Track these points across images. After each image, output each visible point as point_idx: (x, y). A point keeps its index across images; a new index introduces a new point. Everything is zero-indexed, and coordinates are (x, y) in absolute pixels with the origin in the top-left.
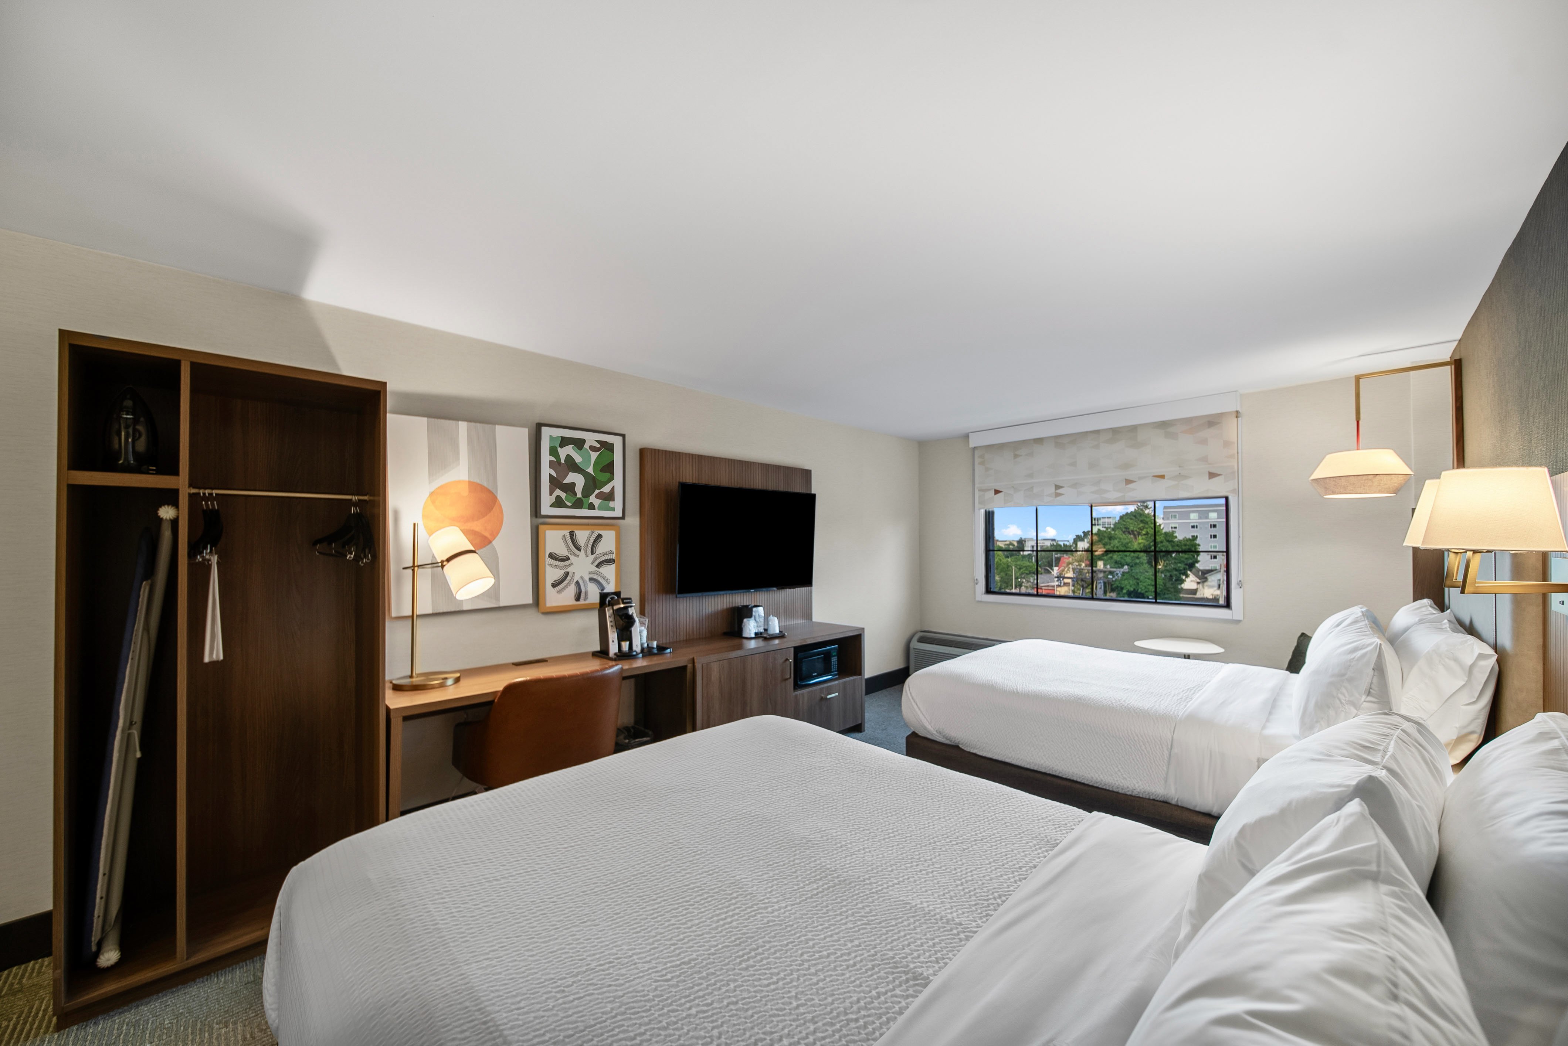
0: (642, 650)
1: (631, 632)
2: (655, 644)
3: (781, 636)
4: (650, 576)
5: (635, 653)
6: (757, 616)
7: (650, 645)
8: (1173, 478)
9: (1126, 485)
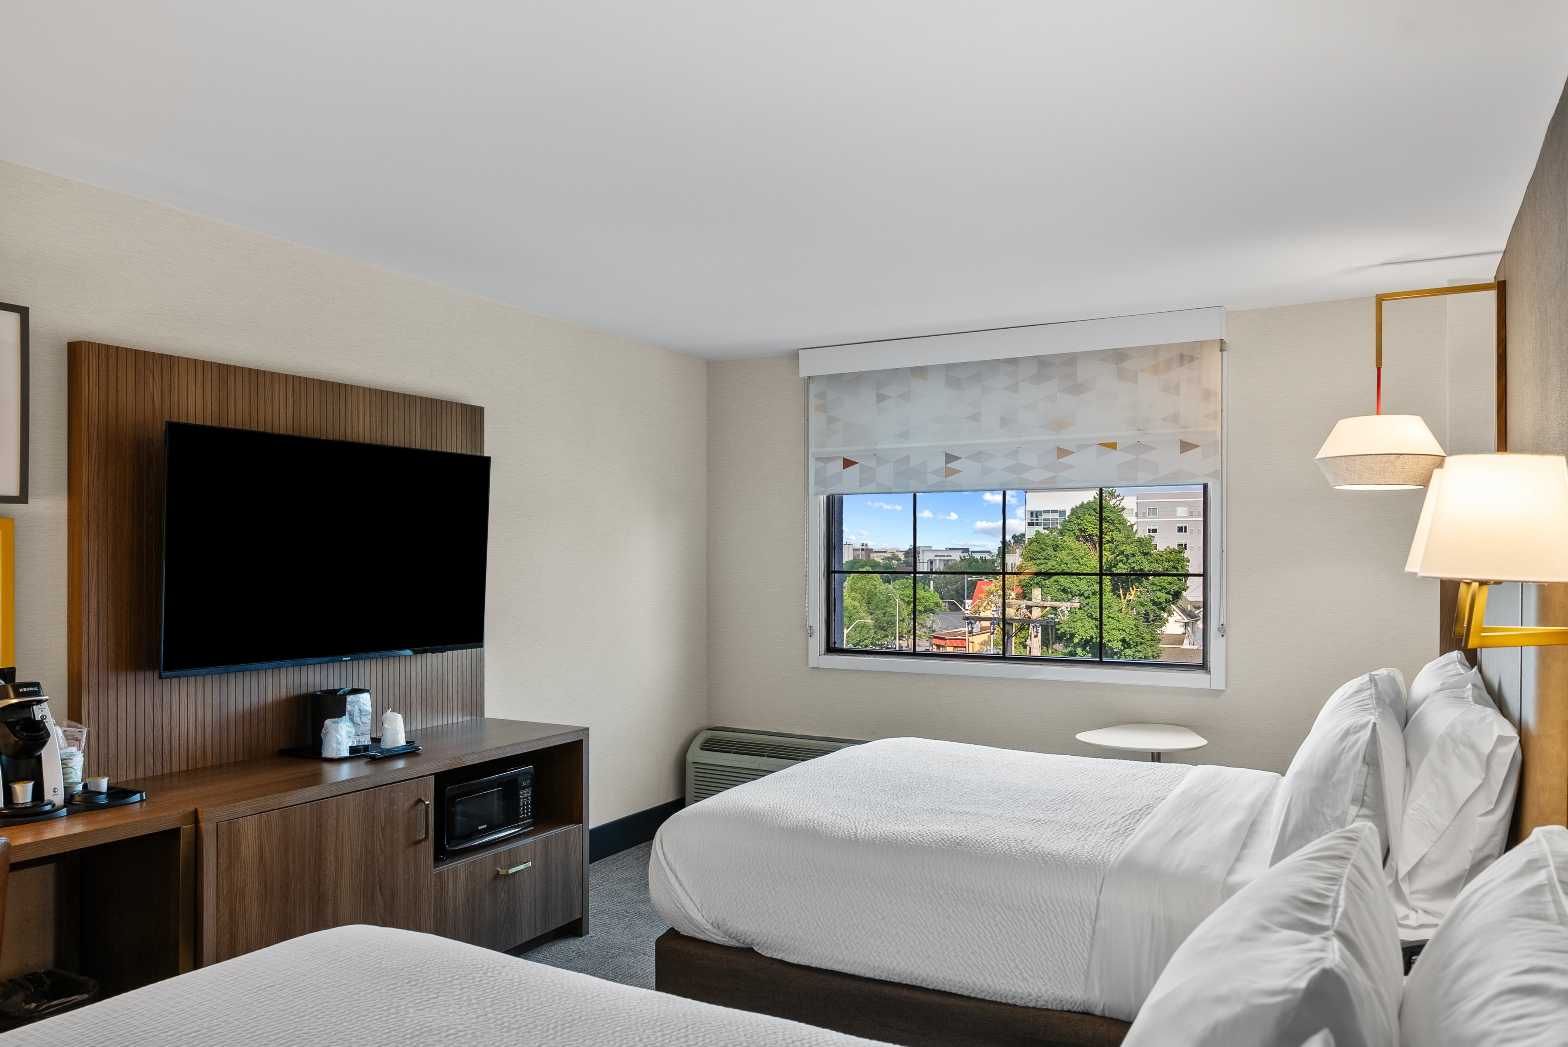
0: (69, 798)
1: (39, 758)
2: (103, 784)
3: (410, 752)
4: (93, 631)
5: (48, 808)
6: (356, 713)
7: (91, 788)
8: (1128, 449)
9: (1058, 459)
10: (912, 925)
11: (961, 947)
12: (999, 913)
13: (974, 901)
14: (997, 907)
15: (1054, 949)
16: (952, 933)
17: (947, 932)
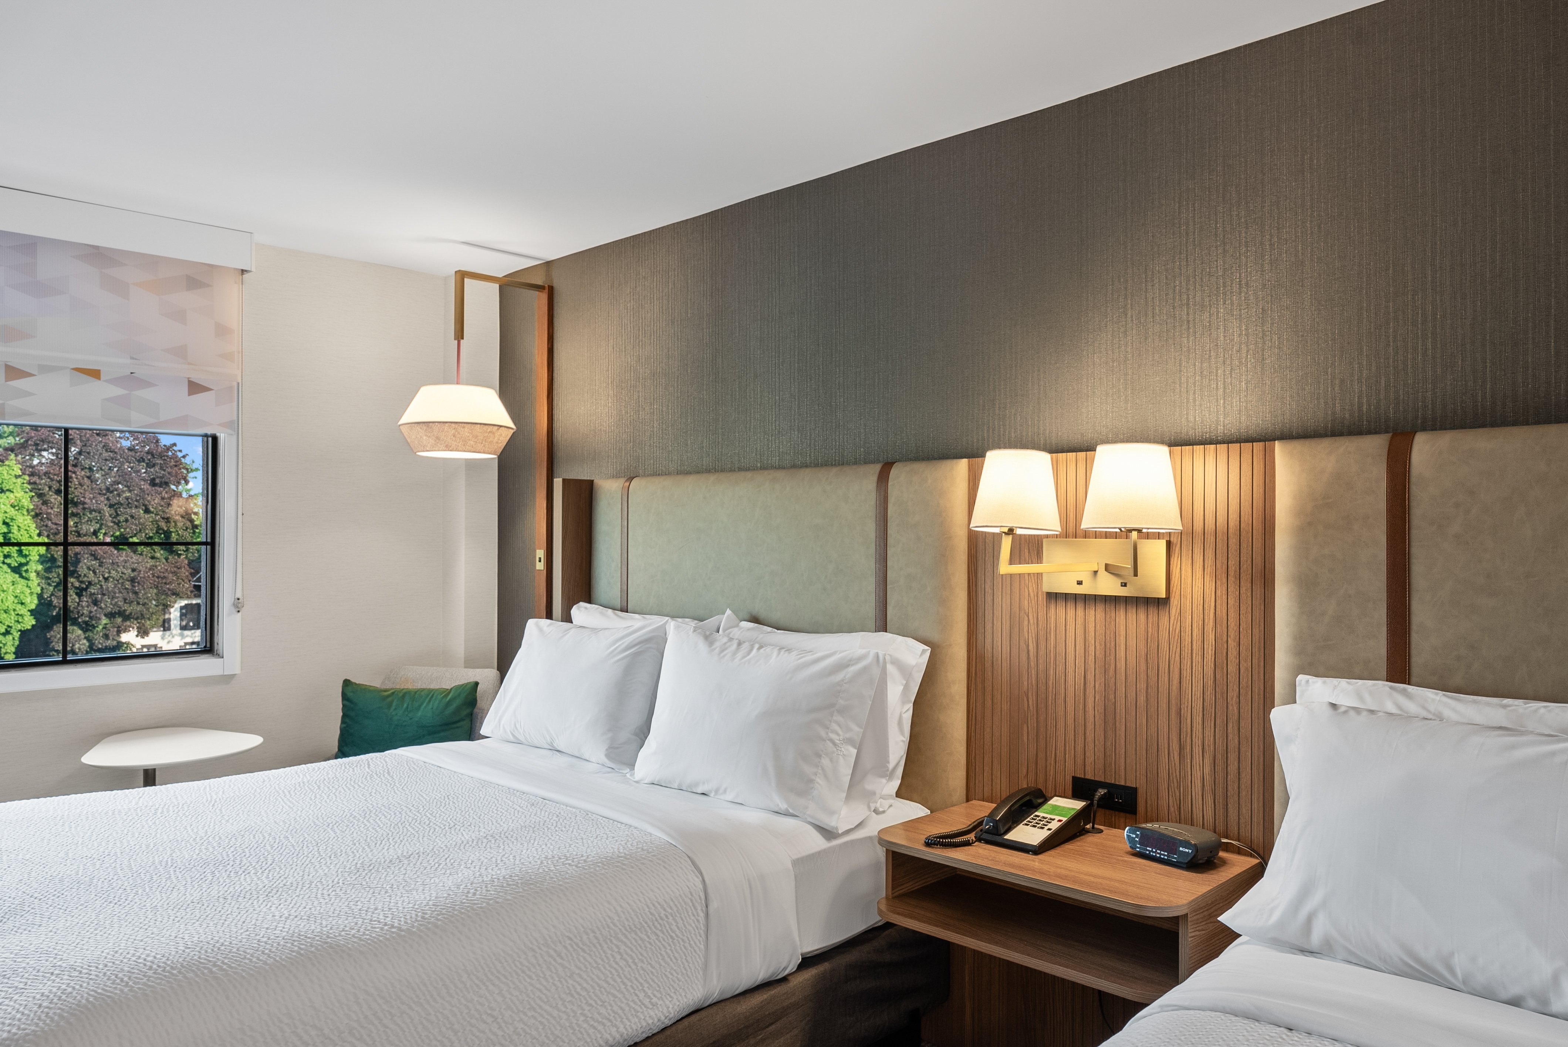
8: (116, 381)
9: (7, 380)
11: (590, 1005)
12: (622, 941)
13: (595, 941)
14: (620, 936)
15: (677, 955)
16: (578, 993)
17: (572, 996)
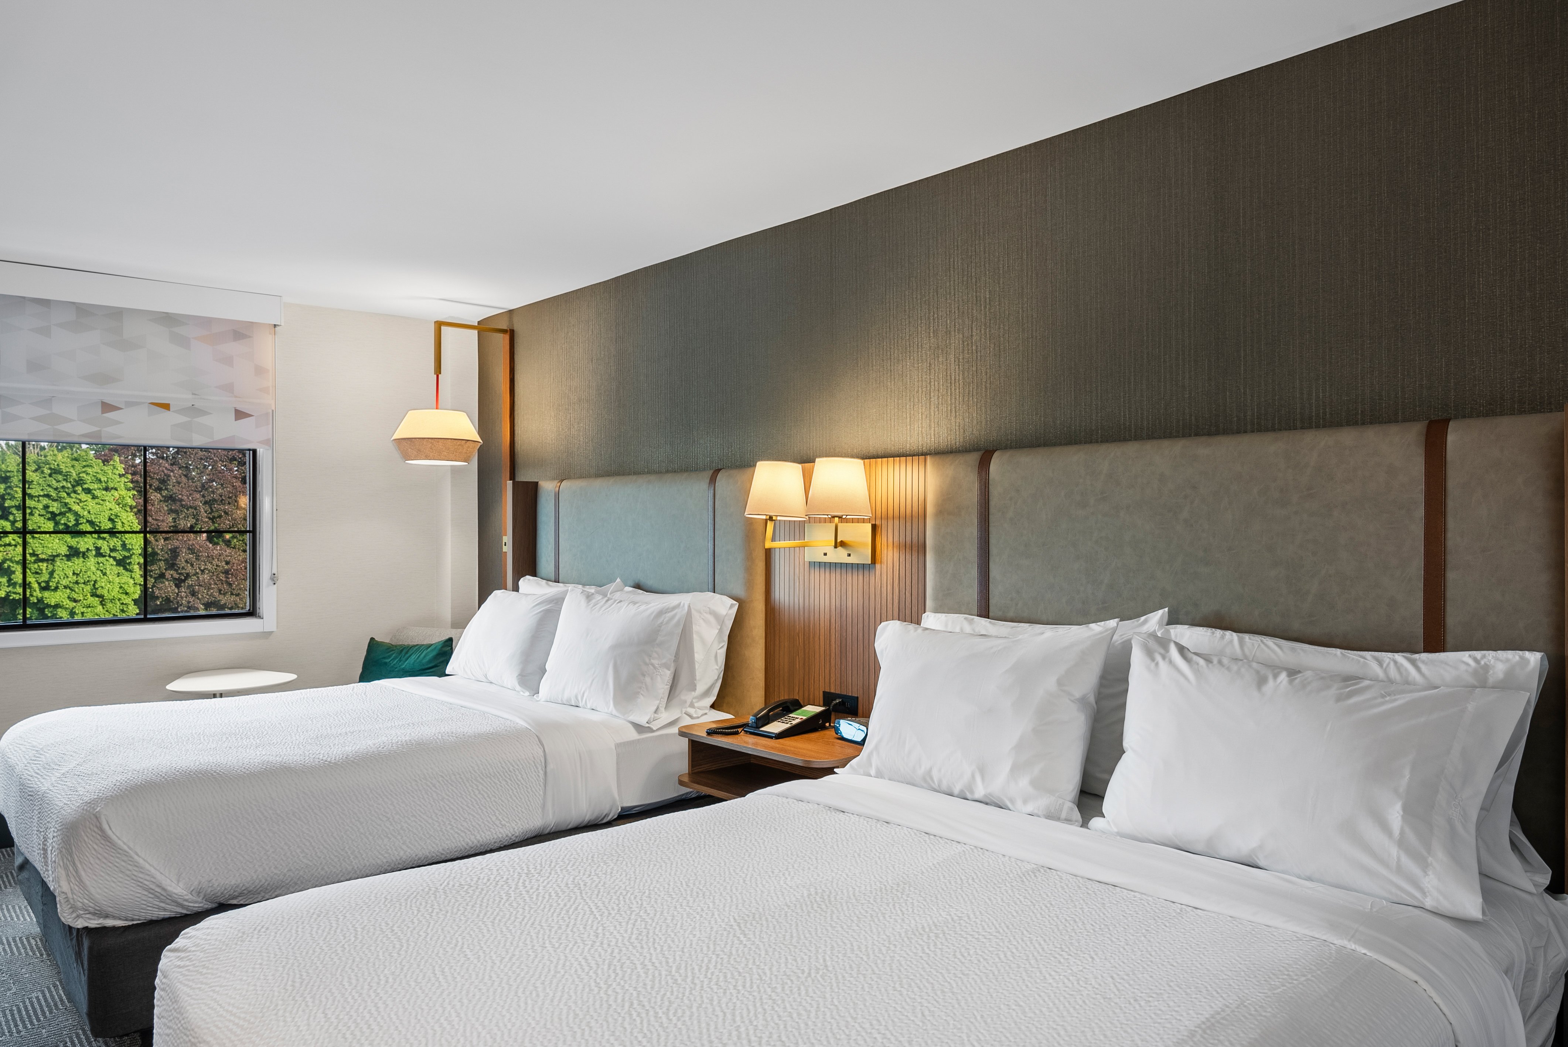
8: (182, 411)
9: (102, 413)
10: (414, 816)
11: (455, 819)
12: (480, 783)
13: (460, 780)
14: (479, 779)
15: (521, 796)
16: (447, 811)
17: (443, 812)
